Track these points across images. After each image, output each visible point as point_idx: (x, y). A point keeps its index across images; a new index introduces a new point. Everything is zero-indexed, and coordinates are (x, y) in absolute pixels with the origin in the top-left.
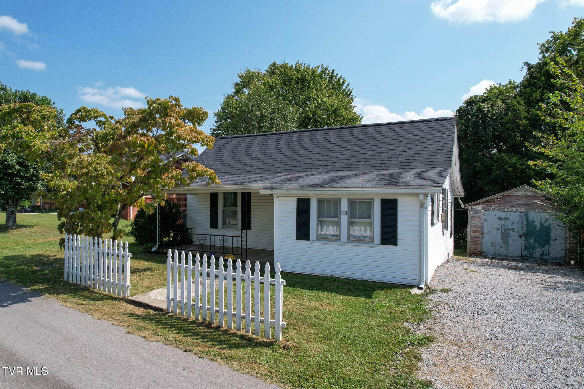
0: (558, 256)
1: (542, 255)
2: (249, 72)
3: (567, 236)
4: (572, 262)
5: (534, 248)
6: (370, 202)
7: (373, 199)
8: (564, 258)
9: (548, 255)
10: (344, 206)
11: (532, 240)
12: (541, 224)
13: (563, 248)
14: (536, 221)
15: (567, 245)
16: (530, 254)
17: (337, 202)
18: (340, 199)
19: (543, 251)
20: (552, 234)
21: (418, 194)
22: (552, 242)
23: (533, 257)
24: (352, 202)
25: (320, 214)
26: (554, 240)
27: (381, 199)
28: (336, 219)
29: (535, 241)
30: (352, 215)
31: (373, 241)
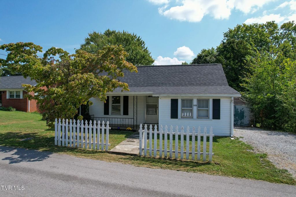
0: (247, 123)
1: (241, 123)
2: (95, 33)
3: (250, 115)
4: (252, 126)
5: (238, 121)
6: (207, 101)
7: (209, 99)
8: (248, 124)
9: (243, 123)
10: (195, 102)
11: (237, 117)
12: (241, 110)
13: (248, 120)
14: (239, 109)
15: (250, 119)
16: (237, 123)
17: (191, 101)
18: (193, 99)
19: (241, 122)
20: (245, 114)
21: (231, 97)
22: (244, 118)
23: (237, 125)
24: (199, 101)
25: (183, 106)
26: (245, 117)
27: (213, 99)
28: (191, 108)
29: (238, 118)
30: (199, 106)
31: (209, 118)
